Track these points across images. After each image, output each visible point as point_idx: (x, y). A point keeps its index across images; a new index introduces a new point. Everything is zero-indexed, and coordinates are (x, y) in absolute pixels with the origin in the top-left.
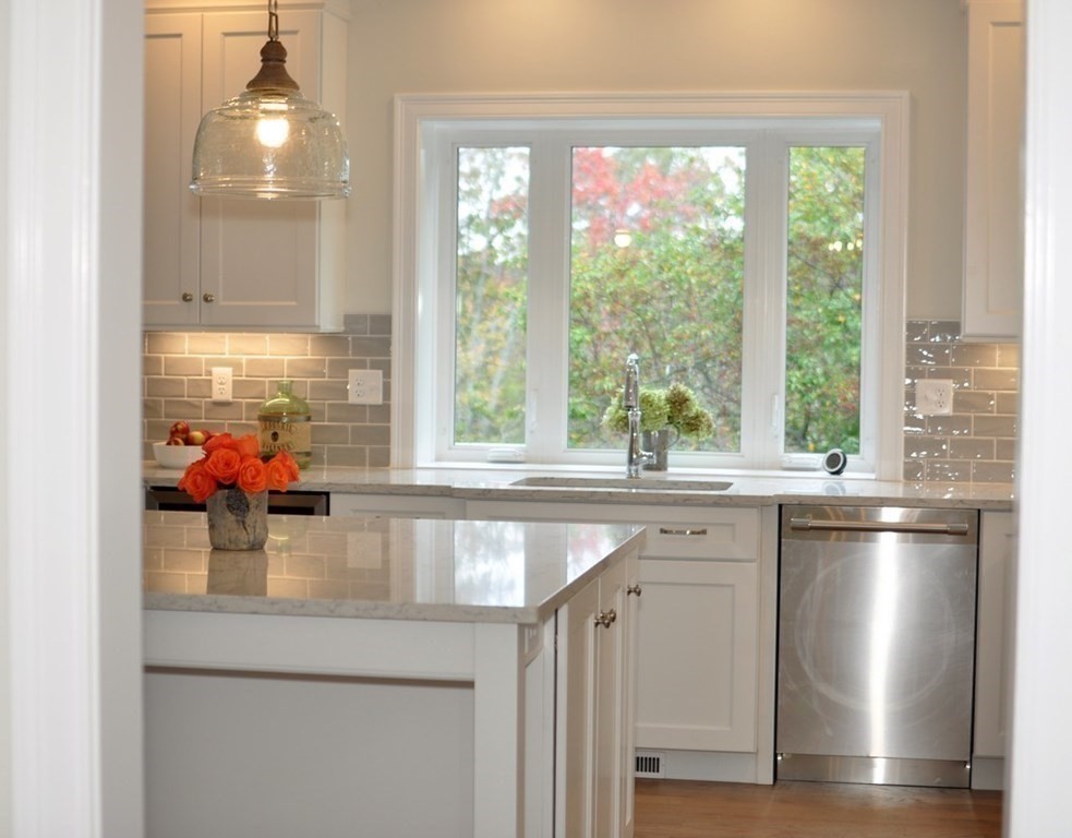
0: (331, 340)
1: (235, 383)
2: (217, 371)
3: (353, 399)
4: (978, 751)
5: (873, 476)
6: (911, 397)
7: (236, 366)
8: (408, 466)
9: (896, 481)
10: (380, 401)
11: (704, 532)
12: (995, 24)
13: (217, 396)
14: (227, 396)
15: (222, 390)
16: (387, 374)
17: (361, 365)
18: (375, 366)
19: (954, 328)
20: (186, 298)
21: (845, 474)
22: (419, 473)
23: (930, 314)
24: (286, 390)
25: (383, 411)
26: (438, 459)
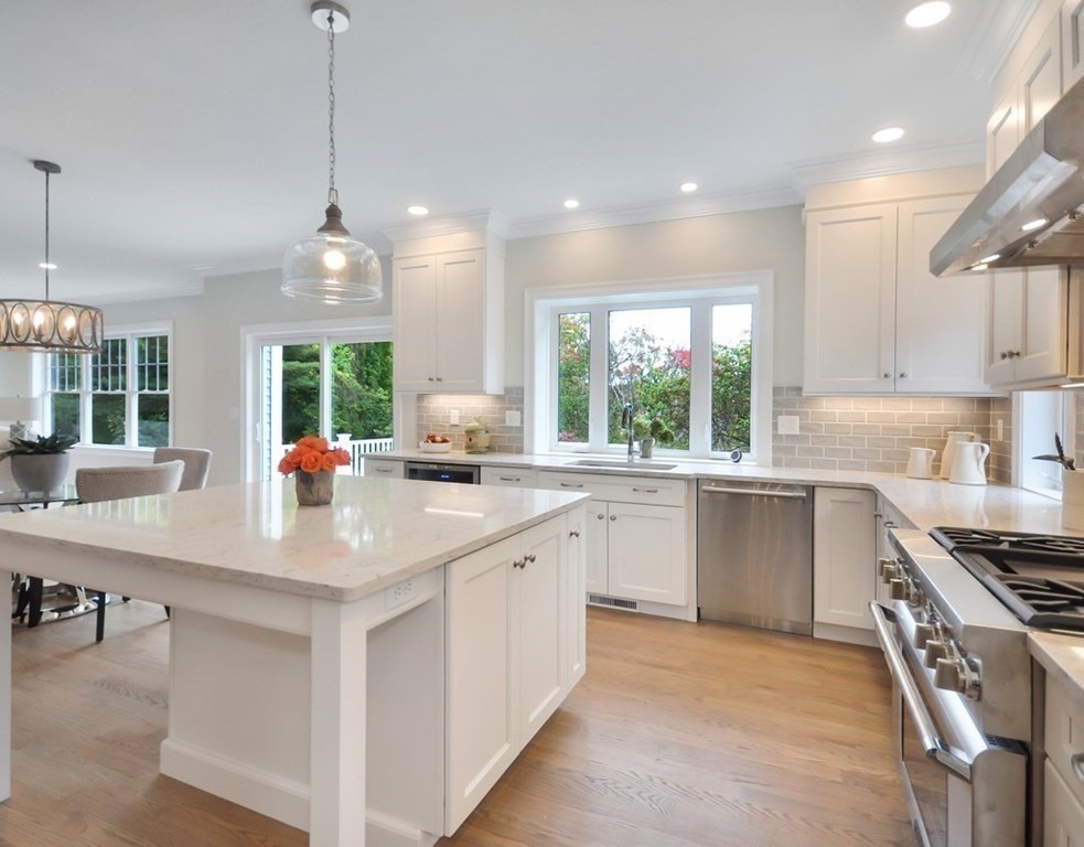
0: (499, 397)
1: (460, 417)
2: (453, 411)
3: (508, 424)
4: (816, 619)
5: (755, 463)
6: (775, 426)
7: (460, 409)
8: (531, 453)
9: (767, 467)
10: (518, 424)
11: (656, 491)
12: (823, 224)
13: (452, 422)
14: (457, 423)
15: (454, 420)
16: (522, 413)
17: (512, 409)
18: (517, 409)
19: (799, 389)
20: (430, 379)
21: (741, 462)
22: (537, 457)
23: (785, 382)
24: (478, 420)
25: (520, 429)
26: (551, 451)
